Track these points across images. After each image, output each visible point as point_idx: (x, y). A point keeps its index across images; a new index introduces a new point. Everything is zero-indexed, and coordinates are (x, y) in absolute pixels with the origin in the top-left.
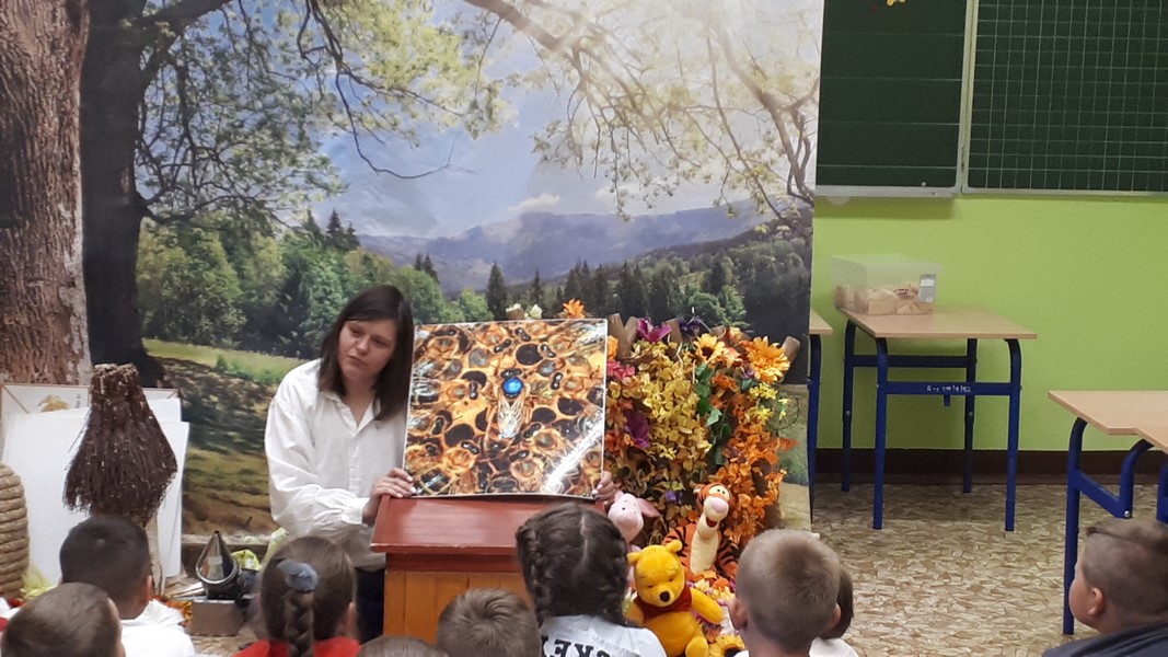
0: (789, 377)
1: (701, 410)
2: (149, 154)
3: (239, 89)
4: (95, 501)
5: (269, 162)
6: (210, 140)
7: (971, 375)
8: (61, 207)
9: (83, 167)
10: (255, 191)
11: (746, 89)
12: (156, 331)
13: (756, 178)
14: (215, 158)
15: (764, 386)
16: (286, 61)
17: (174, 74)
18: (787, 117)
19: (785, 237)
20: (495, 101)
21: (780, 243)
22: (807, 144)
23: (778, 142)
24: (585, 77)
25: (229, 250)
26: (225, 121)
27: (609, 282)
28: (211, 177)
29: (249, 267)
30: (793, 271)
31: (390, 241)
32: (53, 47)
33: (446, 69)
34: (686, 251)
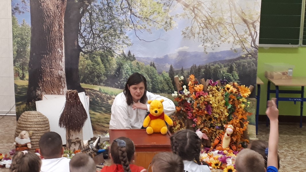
0: (251, 96)
1: (226, 104)
2: (82, 35)
3: (105, 18)
4: (66, 125)
5: (113, 38)
6: (98, 32)
7: (302, 96)
8: (59, 49)
9: (64, 39)
10: (109, 45)
11: (240, 18)
12: (84, 81)
13: (242, 42)
14: (99, 37)
15: (244, 98)
16: (117, 11)
17: (88, 14)
18: (251, 26)
19: (250, 58)
20: (172, 21)
21: (249, 60)
22: (256, 33)
23: (248, 32)
24: (196, 15)
25: (102, 61)
26: (101, 27)
27: (202, 70)
28: (98, 41)
29: (107, 65)
30: (252, 67)
31: (144, 58)
32: (57, 7)
33: (159, 13)
34: (223, 62)
